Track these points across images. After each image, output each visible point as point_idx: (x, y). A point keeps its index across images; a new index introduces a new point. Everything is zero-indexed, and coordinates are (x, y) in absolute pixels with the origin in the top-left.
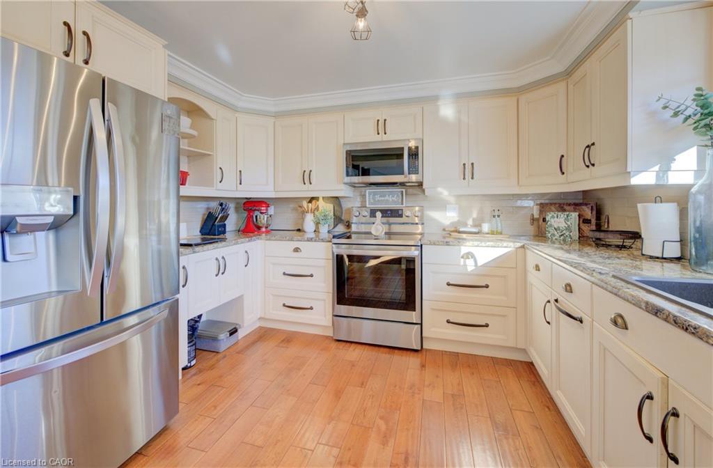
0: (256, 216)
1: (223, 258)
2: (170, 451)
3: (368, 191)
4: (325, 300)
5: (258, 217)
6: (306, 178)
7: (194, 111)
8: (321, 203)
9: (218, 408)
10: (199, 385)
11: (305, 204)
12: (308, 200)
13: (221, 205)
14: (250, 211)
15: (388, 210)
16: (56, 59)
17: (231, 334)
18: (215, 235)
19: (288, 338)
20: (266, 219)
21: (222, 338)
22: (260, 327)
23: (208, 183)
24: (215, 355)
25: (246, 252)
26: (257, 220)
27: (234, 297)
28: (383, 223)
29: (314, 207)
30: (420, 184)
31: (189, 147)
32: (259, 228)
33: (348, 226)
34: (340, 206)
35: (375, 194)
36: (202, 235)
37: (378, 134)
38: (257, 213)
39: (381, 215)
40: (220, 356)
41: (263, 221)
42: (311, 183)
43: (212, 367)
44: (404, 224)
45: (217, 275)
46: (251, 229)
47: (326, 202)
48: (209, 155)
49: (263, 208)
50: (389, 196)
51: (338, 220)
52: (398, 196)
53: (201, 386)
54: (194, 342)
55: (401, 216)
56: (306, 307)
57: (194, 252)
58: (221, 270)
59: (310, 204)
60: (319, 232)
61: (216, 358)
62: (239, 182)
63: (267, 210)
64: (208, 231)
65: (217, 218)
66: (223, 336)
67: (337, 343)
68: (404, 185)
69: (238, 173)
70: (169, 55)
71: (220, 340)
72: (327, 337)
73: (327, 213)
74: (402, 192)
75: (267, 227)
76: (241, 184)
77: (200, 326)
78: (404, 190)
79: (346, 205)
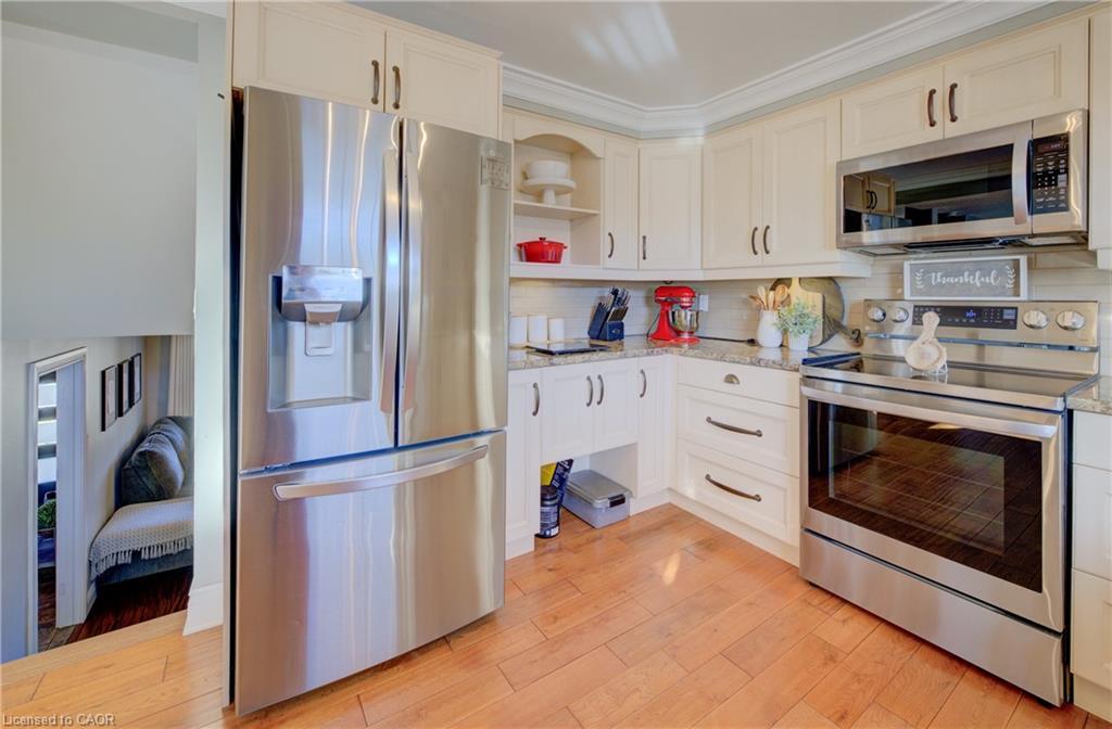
0: (673, 313)
1: (600, 377)
2: (474, 659)
3: (908, 263)
4: (785, 490)
5: (676, 314)
6: (759, 241)
7: (575, 152)
8: (796, 291)
9: (558, 623)
10: (550, 570)
11: (762, 292)
12: (770, 285)
13: (615, 293)
14: (666, 304)
15: (968, 309)
16: (330, 104)
17: (614, 504)
18: (605, 340)
19: (714, 541)
20: (689, 318)
21: (599, 506)
22: (670, 504)
23: (591, 258)
24: (587, 531)
25: (642, 372)
26: (674, 320)
27: (620, 445)
28: (940, 340)
29: (779, 299)
30: (1081, 239)
31: (572, 206)
32: (679, 333)
33: (858, 338)
34: (838, 295)
35: (928, 269)
36: (592, 338)
37: (932, 124)
38: (676, 307)
39: (938, 320)
40: (595, 533)
41: (684, 322)
42: (767, 252)
43: (577, 549)
44: (1021, 345)
45: (588, 405)
46: (666, 333)
47: (806, 290)
48: (594, 215)
49: (684, 299)
50: (972, 273)
51: (832, 325)
52: (1001, 273)
53: (550, 573)
54: (557, 501)
55: (1011, 324)
56: (747, 493)
57: (552, 365)
58: (596, 395)
59: (772, 293)
60: (787, 347)
61: (587, 535)
62: (641, 255)
63: (691, 302)
64: (597, 333)
65: (609, 313)
66: (601, 503)
67: (810, 587)
68: (1024, 245)
69: (641, 240)
70: (505, 68)
71: (595, 509)
72: (790, 567)
73: (806, 311)
74: (1017, 262)
75: (691, 333)
76: (644, 258)
77: (571, 477)
78: (1023, 260)
79: (853, 296)
